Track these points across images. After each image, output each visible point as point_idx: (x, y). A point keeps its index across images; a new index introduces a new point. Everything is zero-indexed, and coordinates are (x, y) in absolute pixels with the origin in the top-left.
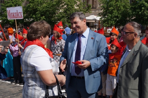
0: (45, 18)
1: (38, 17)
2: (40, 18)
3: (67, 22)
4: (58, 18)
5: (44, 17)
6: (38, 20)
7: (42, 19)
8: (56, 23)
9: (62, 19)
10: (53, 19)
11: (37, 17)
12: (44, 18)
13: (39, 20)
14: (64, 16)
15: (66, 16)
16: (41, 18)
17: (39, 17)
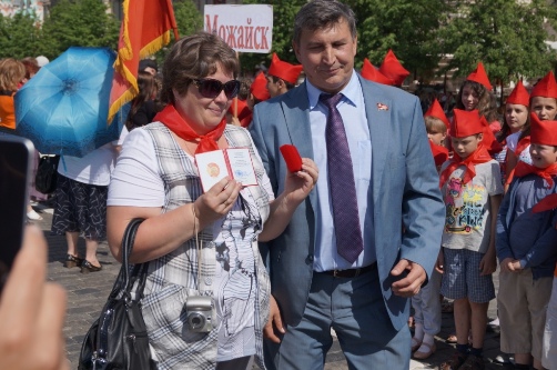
0: (396, 40)
1: (372, 38)
2: (378, 42)
3: (483, 57)
4: (446, 44)
5: (392, 36)
6: (370, 49)
7: (385, 45)
8: (439, 59)
9: (461, 48)
10: (426, 45)
11: (366, 36)
12: (394, 43)
13: (375, 48)
14: (469, 35)
15: (480, 36)
16: (383, 40)
17: (375, 37)
